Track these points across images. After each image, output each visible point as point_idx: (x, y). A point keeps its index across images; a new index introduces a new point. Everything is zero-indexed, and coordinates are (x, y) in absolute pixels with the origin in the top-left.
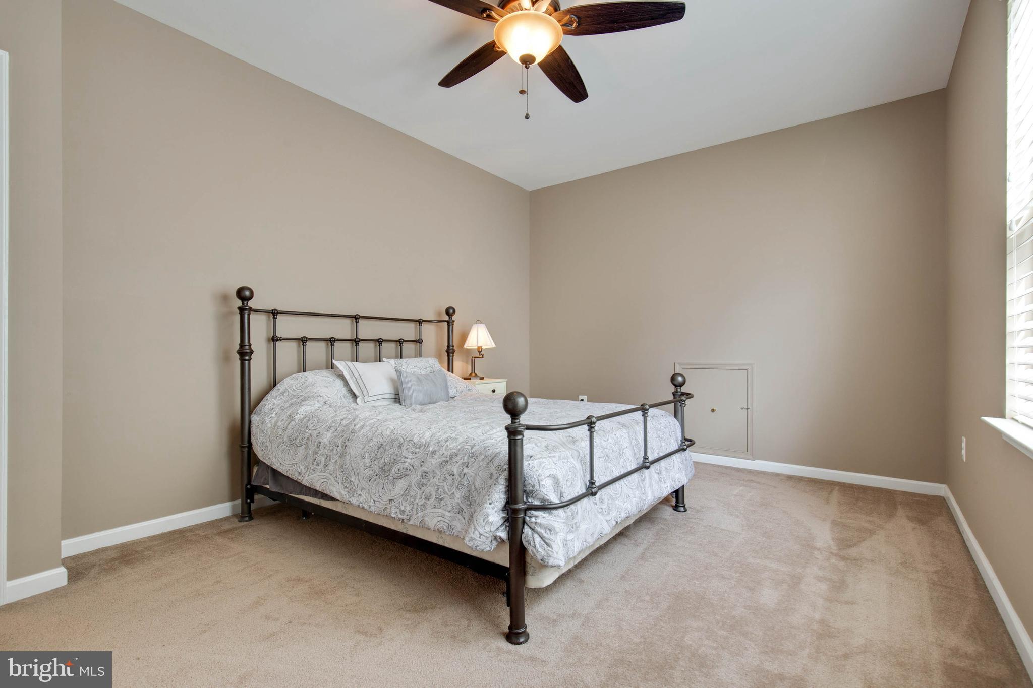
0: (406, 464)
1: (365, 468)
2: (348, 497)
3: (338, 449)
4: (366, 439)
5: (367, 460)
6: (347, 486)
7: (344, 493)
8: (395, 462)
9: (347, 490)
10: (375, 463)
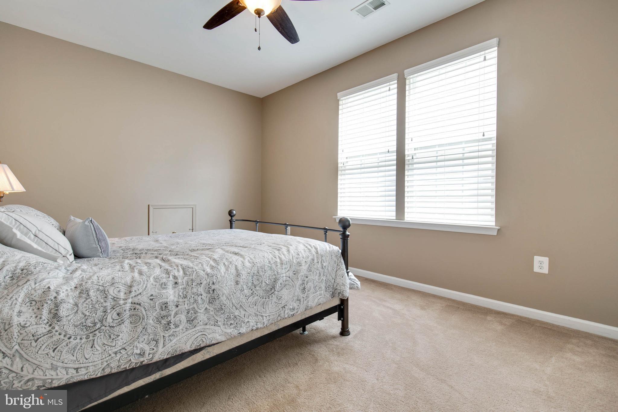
0: (284, 278)
1: (247, 298)
2: (236, 331)
3: (203, 297)
4: (233, 276)
5: (245, 291)
6: (232, 322)
7: (229, 331)
8: (275, 281)
9: (232, 326)
10: (257, 289)
